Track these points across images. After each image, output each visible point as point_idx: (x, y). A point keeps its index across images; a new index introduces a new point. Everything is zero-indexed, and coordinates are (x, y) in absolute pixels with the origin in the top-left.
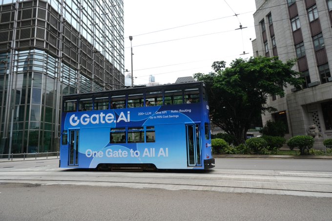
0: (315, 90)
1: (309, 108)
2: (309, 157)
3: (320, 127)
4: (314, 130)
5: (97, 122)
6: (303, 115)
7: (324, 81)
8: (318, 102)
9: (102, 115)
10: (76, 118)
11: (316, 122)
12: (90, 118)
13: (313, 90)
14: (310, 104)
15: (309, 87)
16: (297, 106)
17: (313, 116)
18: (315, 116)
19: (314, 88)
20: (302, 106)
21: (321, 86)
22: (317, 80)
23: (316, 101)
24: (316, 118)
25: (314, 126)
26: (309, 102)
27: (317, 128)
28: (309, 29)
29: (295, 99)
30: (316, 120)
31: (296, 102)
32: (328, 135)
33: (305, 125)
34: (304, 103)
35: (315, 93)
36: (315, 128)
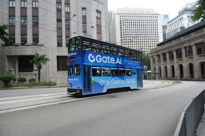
0: (17, 48)
1: (11, 58)
2: (10, 88)
3: (15, 70)
4: (12, 72)
5: (106, 62)
6: (7, 62)
7: (23, 44)
8: (17, 56)
9: (109, 58)
10: (93, 57)
11: (14, 67)
12: (102, 58)
13: (16, 48)
14: (12, 56)
15: (13, 45)
16: (3, 56)
17: (13, 63)
18: (14, 63)
19: (16, 46)
20: (7, 56)
21: (21, 46)
22: (19, 43)
23: (16, 55)
24: (14, 65)
25: (12, 69)
26: (12, 54)
27: (14, 70)
28: (20, 11)
29: (3, 51)
30: (14, 66)
31: (3, 53)
32: (19, 75)
33: (6, 69)
34: (8, 55)
35: (16, 50)
36: (12, 71)
